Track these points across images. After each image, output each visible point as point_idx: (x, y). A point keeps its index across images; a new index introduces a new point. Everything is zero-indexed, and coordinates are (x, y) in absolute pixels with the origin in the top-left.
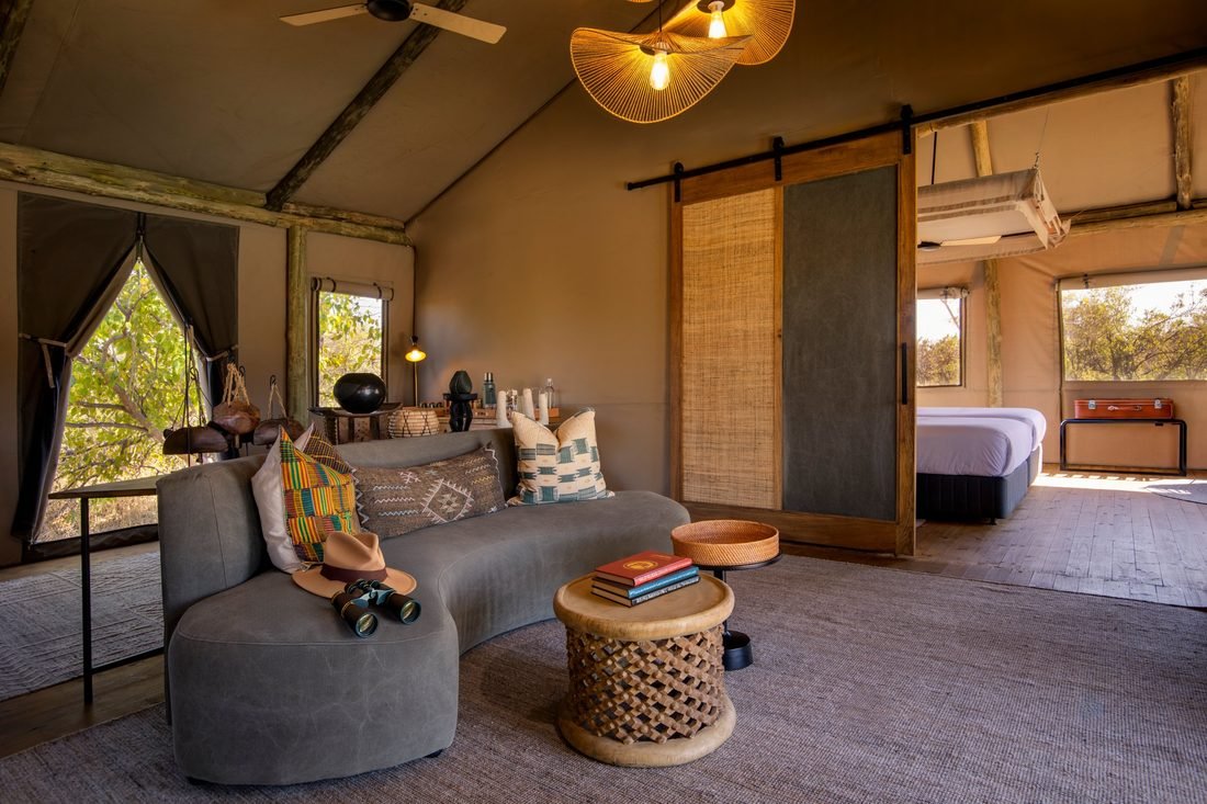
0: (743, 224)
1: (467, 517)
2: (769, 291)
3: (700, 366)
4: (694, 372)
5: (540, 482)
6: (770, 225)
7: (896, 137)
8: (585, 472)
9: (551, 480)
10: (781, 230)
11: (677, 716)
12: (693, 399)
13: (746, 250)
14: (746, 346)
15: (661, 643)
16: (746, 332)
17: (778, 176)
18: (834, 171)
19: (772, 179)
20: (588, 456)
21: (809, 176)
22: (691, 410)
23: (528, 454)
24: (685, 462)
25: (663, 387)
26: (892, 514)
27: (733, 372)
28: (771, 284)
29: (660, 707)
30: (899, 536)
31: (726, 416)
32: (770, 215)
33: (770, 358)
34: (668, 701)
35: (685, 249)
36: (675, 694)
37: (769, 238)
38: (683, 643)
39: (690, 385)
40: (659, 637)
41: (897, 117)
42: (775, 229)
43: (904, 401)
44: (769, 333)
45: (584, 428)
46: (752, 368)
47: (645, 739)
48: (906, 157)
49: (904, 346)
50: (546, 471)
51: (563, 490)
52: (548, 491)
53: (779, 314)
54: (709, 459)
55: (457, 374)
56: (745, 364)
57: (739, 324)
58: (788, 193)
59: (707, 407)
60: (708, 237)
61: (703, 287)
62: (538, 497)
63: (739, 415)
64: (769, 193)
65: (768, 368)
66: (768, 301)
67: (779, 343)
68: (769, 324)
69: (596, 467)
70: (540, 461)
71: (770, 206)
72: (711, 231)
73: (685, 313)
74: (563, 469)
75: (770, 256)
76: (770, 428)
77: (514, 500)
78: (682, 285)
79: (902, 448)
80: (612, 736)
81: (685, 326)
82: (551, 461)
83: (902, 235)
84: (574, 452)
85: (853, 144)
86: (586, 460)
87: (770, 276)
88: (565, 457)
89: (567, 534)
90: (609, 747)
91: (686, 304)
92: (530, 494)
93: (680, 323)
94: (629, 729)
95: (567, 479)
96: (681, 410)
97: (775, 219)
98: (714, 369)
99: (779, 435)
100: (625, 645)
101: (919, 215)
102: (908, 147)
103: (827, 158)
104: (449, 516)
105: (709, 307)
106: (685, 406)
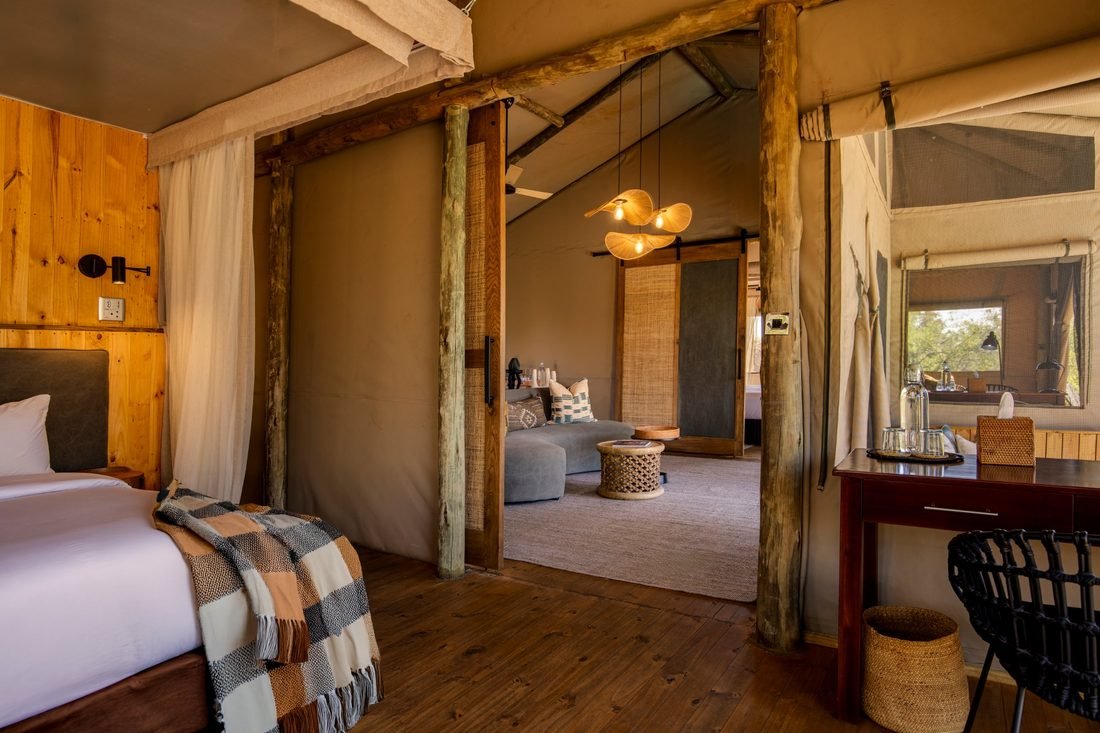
0: (659, 281)
1: (535, 427)
2: (672, 319)
3: (633, 358)
4: (629, 360)
5: (563, 413)
6: (673, 283)
7: (737, 245)
8: (585, 409)
9: (570, 412)
10: (679, 287)
11: (645, 483)
12: (629, 376)
13: (661, 296)
14: (659, 348)
15: (639, 457)
16: (659, 341)
17: (678, 258)
18: (708, 258)
19: (674, 259)
20: (586, 401)
21: (694, 259)
22: (627, 382)
23: (558, 400)
24: (623, 411)
25: (610, 369)
26: (732, 435)
27: (652, 361)
28: (673, 315)
29: (640, 480)
30: (736, 447)
31: (647, 385)
32: (673, 278)
33: (672, 354)
34: (642, 478)
35: (626, 292)
36: (644, 476)
37: (673, 290)
38: (648, 457)
39: (627, 368)
40: (640, 454)
41: (739, 235)
42: (676, 285)
43: (740, 378)
44: (671, 341)
45: (583, 387)
46: (662, 359)
47: (634, 491)
48: (743, 255)
49: (740, 350)
50: (567, 407)
51: (575, 417)
52: (568, 417)
53: (678, 331)
54: (637, 409)
55: (513, 360)
56: (658, 357)
57: (656, 336)
58: (684, 267)
59: (636, 380)
60: (639, 287)
61: (637, 314)
62: (563, 420)
63: (655, 385)
64: (673, 266)
65: (671, 360)
66: (672, 324)
67: (677, 347)
68: (672, 336)
69: (589, 406)
70: (565, 403)
71: (673, 273)
72: (641, 284)
73: (625, 328)
74: (576, 407)
75: (673, 300)
76: (671, 392)
77: (550, 422)
78: (624, 313)
79: (738, 401)
80: (622, 491)
81: (625, 335)
82: (570, 403)
83: (740, 294)
84: (580, 398)
85: (718, 246)
86: (585, 403)
87: (673, 311)
88: (577, 401)
89: (583, 435)
90: (622, 495)
91: (626, 323)
92: (559, 419)
93: (623, 333)
94: (628, 488)
95: (577, 411)
96: (622, 381)
97: (676, 281)
98: (641, 359)
99: (676, 396)
100: (628, 457)
101: (749, 277)
102: (744, 250)
103: (704, 251)
104: (529, 425)
105: (639, 326)
106: (624, 380)
